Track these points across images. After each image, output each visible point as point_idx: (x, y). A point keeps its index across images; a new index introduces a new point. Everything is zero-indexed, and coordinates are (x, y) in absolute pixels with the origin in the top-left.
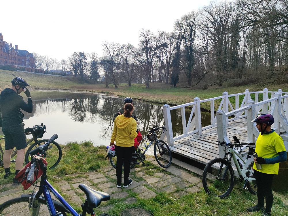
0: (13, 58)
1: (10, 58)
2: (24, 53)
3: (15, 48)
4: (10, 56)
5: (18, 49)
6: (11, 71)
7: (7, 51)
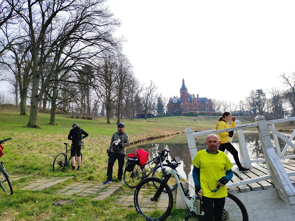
0: (195, 105)
1: (193, 106)
2: (204, 100)
3: (196, 97)
4: (193, 104)
5: (199, 97)
6: (193, 117)
7: (191, 101)
